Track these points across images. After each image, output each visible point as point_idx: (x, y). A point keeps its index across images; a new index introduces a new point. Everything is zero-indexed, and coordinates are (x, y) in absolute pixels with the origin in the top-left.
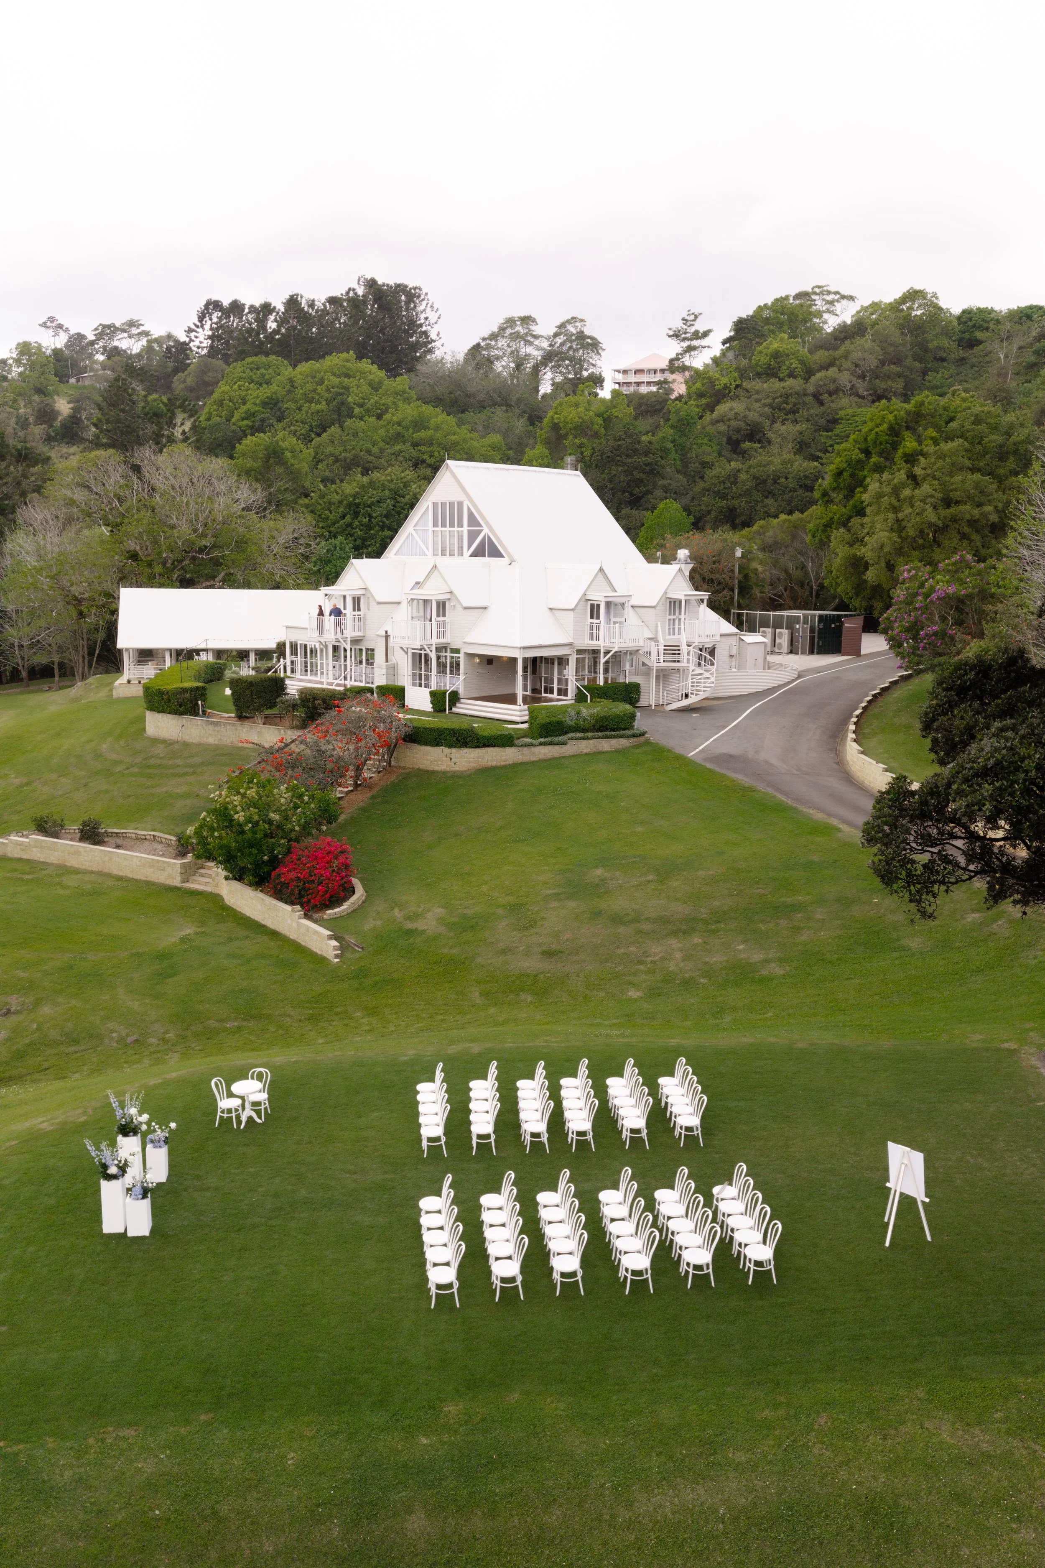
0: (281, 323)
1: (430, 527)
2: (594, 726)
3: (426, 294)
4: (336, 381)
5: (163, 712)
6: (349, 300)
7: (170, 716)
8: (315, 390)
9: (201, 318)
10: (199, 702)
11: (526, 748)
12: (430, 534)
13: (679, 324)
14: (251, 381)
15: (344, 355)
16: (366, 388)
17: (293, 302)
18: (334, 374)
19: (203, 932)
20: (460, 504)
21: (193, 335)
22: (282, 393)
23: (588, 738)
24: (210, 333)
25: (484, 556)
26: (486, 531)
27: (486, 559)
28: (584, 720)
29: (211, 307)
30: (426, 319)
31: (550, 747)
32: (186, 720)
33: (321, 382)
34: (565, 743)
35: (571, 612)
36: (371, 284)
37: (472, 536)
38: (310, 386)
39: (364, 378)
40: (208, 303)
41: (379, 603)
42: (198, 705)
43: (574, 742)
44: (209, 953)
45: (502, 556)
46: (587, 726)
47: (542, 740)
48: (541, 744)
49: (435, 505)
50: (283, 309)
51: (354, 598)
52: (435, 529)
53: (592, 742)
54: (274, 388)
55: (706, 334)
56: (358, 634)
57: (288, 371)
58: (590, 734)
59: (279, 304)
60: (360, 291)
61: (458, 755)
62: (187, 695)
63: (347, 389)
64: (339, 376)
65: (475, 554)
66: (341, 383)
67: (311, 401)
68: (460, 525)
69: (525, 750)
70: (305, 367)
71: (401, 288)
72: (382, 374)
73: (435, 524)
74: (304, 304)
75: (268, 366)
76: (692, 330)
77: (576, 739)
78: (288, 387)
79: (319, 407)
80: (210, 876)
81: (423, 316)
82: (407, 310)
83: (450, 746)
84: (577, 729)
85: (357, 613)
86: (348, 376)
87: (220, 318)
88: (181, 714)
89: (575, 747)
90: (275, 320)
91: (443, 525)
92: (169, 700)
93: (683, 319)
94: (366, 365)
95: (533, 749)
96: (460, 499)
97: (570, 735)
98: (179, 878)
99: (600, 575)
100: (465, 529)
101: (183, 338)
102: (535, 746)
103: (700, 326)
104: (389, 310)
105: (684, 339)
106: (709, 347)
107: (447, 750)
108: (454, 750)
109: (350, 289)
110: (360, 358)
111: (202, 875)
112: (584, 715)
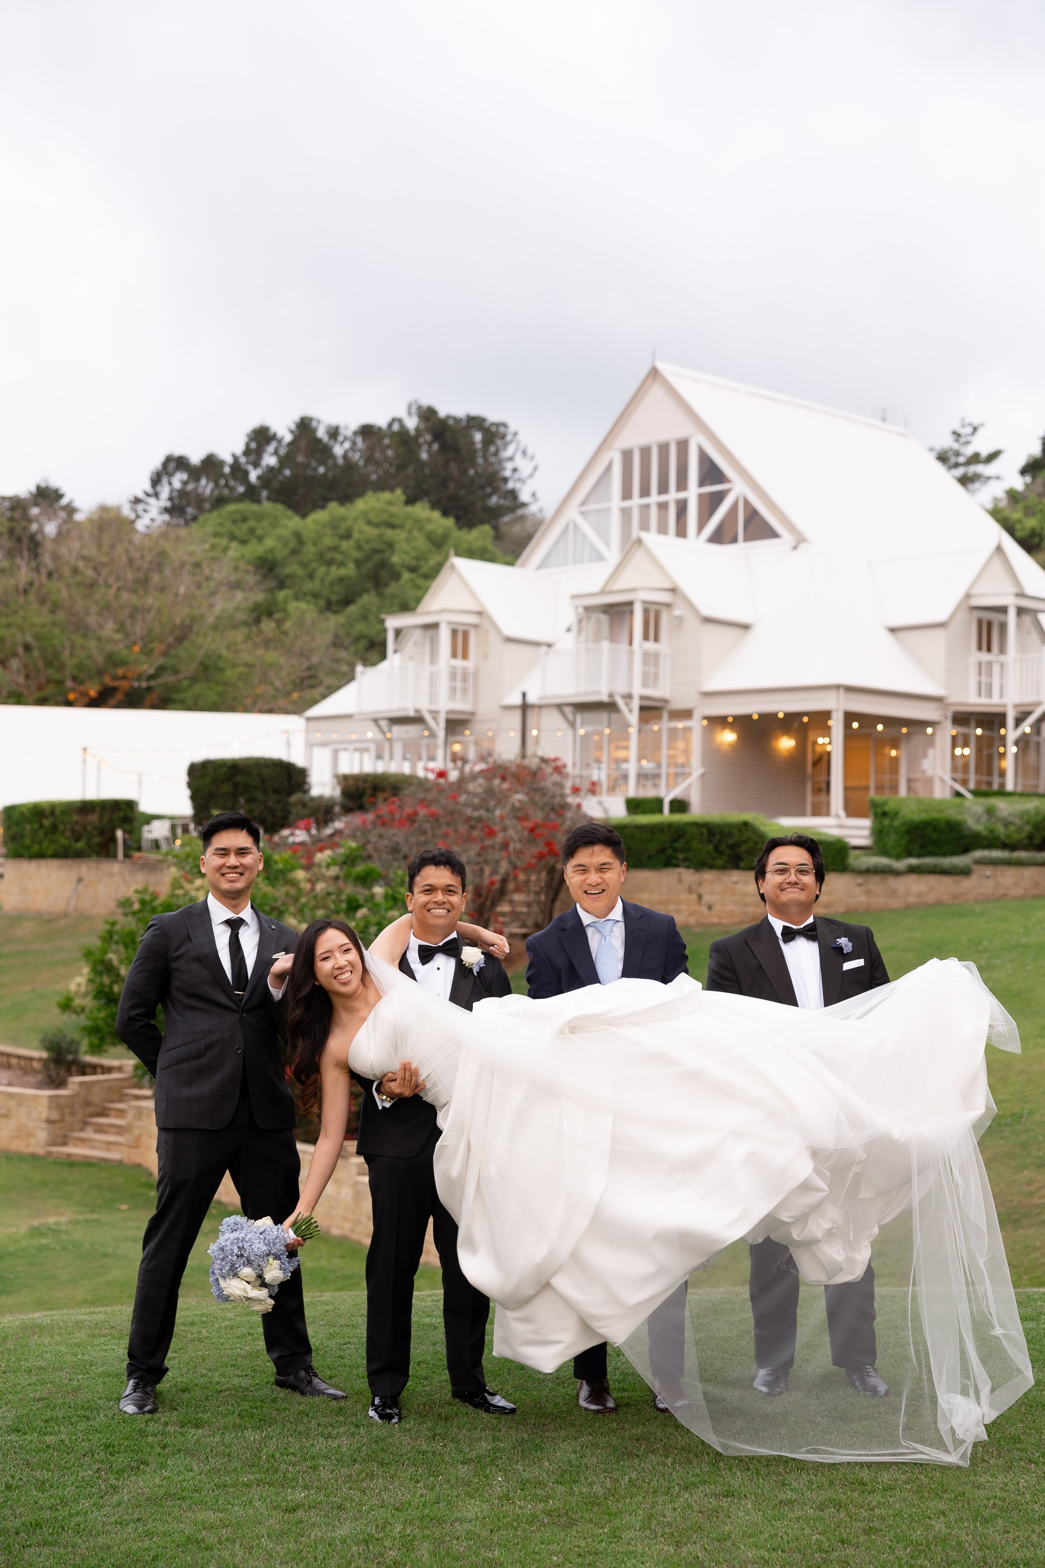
0: (284, 461)
1: (616, 501)
2: (1030, 837)
3: (515, 434)
4: (372, 532)
5: (40, 856)
6: (393, 434)
7: (55, 863)
8: (335, 549)
9: (156, 481)
10: (119, 834)
11: (875, 880)
12: (615, 519)
13: (947, 442)
14: (233, 537)
15: (386, 496)
16: (421, 543)
17: (305, 426)
18: (369, 523)
19: (97, 1221)
20: (683, 445)
21: (140, 507)
22: (281, 553)
23: (1019, 863)
24: (168, 504)
25: (734, 540)
26: (737, 489)
27: (741, 548)
28: (1007, 824)
29: (172, 466)
30: (515, 470)
31: (932, 880)
32: (87, 869)
33: (348, 535)
34: (965, 872)
35: (940, 633)
36: (428, 415)
37: (711, 502)
38: (328, 541)
39: (420, 529)
40: (169, 460)
41: (510, 640)
42: (113, 839)
43: (988, 870)
44: (105, 1255)
45: (774, 535)
46: (1016, 837)
47: (914, 861)
48: (912, 870)
49: (627, 455)
50: (288, 438)
51: (454, 632)
52: (627, 504)
53: (1028, 872)
54: (269, 543)
55: (993, 457)
56: (461, 705)
57: (292, 522)
58: (1022, 855)
59: (284, 429)
60: (412, 423)
61: (718, 887)
62: (94, 818)
63: (390, 545)
64: (377, 526)
65: (717, 538)
66: (380, 536)
67: (330, 563)
68: (682, 484)
69: (875, 883)
70: (320, 516)
71: (475, 422)
72: (449, 522)
73: (627, 494)
74: (321, 433)
75: (260, 517)
76: (969, 451)
77: (993, 863)
78: (293, 543)
79: (342, 572)
80: (120, 1130)
81: (509, 466)
82: (485, 457)
83: (700, 865)
84: (992, 842)
85: (459, 663)
86: (392, 526)
87: (185, 483)
88: (79, 855)
89: (990, 883)
90: (276, 452)
91: (645, 492)
92: (54, 828)
93: (954, 433)
94: (422, 510)
95: (893, 882)
96: (680, 433)
97: (978, 854)
98: (42, 1135)
99: (997, 562)
100: (693, 492)
101: (127, 511)
102: (896, 873)
103: (981, 445)
104: (457, 450)
105: (957, 465)
106: (998, 478)
107: (688, 876)
108: (708, 875)
109: (394, 420)
110: (411, 501)
111: (100, 1129)
112: (1004, 814)
